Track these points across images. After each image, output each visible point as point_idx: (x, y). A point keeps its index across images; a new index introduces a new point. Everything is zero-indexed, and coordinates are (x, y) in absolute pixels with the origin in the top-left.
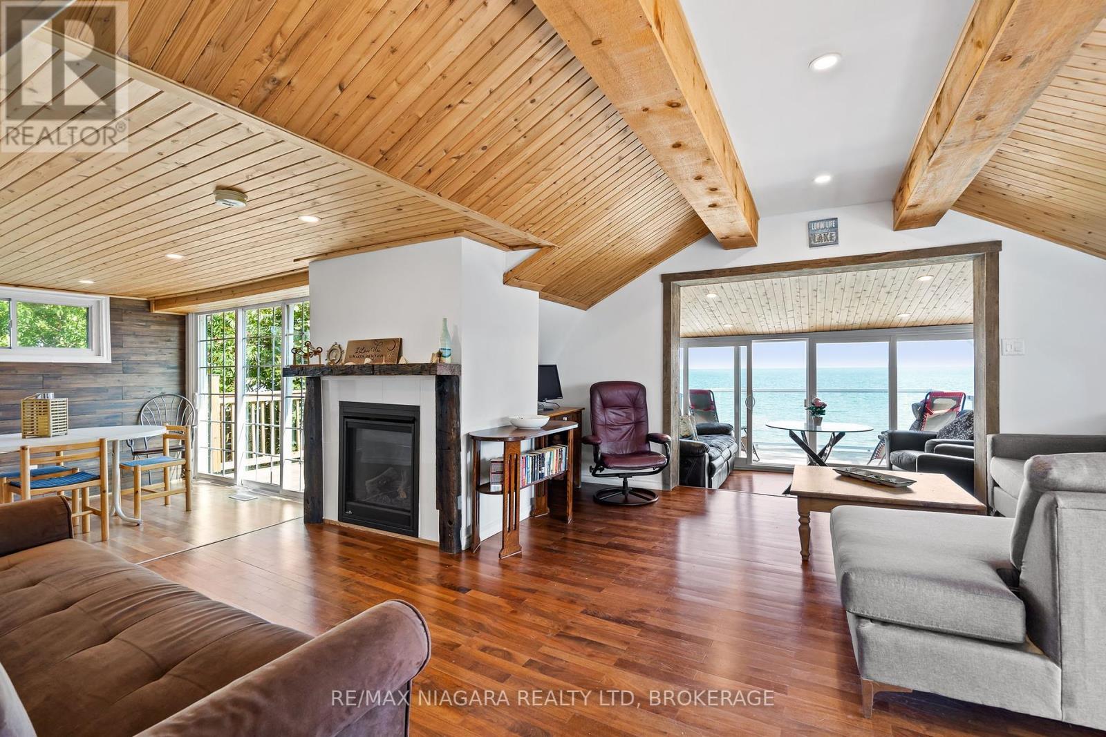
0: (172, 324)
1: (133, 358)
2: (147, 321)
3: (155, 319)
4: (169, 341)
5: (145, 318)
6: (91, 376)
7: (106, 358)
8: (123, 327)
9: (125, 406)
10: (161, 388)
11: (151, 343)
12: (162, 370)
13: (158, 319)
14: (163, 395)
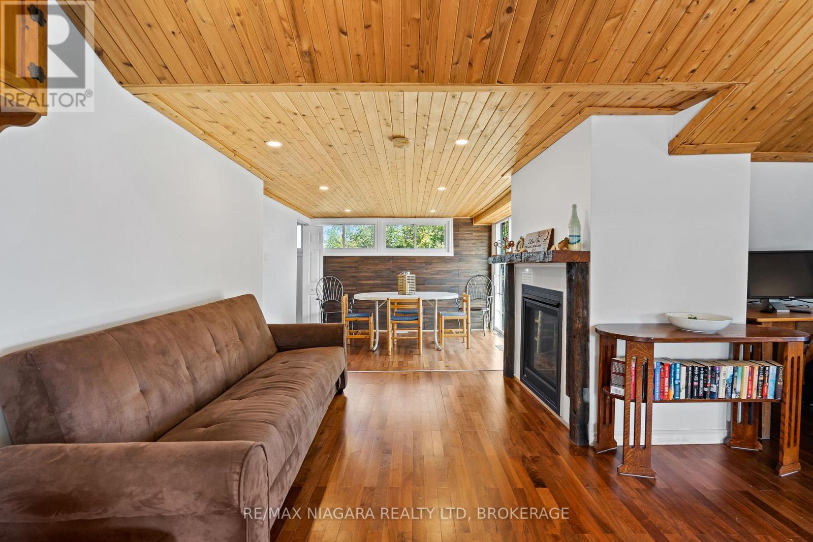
0: (484, 231)
1: (464, 253)
2: (470, 231)
3: (475, 229)
4: (482, 242)
5: (470, 229)
6: (445, 264)
7: (451, 254)
8: (459, 235)
9: (460, 281)
10: (477, 271)
11: (473, 244)
12: (478, 260)
13: (477, 229)
14: (479, 276)
